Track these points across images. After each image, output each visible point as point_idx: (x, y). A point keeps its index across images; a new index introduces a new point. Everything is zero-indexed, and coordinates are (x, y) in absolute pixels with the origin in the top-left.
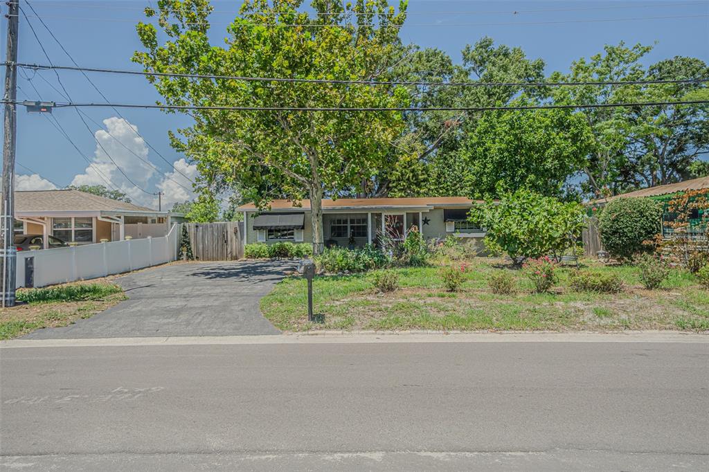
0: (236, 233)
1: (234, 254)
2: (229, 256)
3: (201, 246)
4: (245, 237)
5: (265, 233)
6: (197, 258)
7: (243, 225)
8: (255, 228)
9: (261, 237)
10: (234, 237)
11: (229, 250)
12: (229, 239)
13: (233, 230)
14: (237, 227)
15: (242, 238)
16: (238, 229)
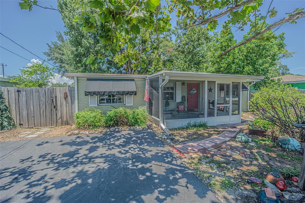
0: (66, 97)
1: (65, 119)
2: (60, 121)
3: (25, 113)
4: (76, 101)
5: (96, 98)
6: (20, 125)
7: (74, 90)
8: (87, 94)
9: (93, 101)
10: (65, 103)
11: (59, 115)
12: (59, 105)
13: (63, 96)
14: (68, 92)
15: (72, 102)
16: (68, 94)
